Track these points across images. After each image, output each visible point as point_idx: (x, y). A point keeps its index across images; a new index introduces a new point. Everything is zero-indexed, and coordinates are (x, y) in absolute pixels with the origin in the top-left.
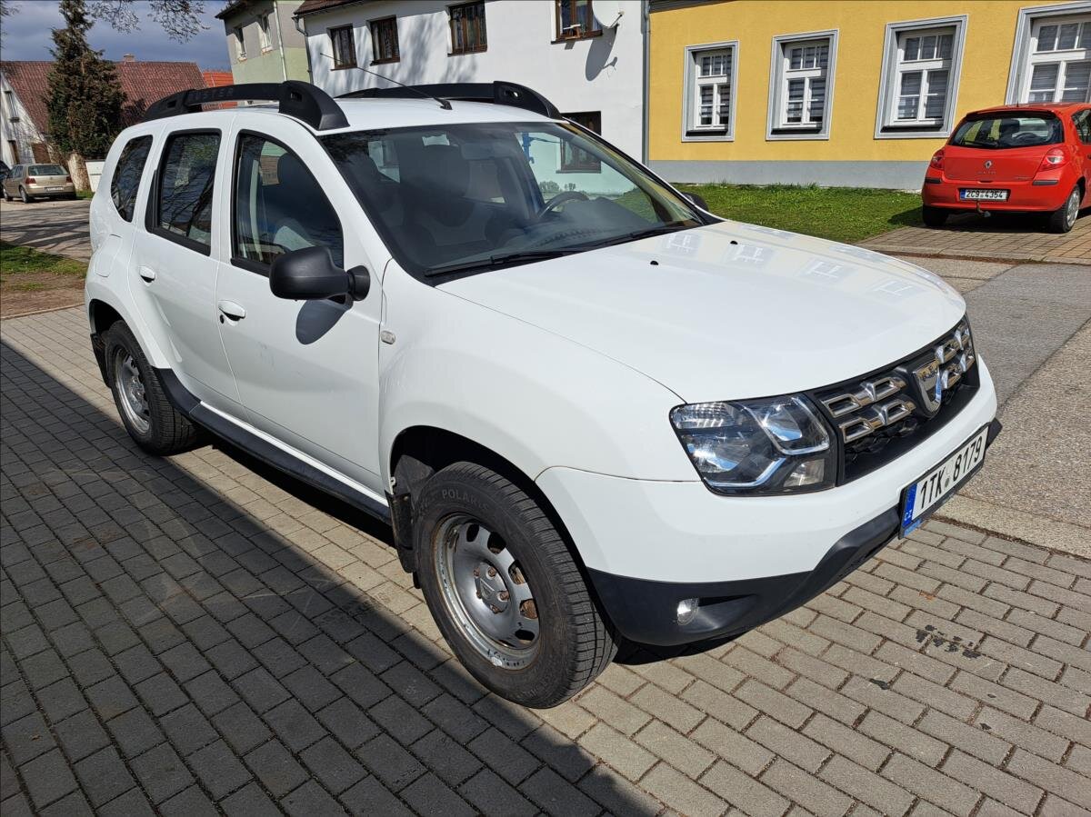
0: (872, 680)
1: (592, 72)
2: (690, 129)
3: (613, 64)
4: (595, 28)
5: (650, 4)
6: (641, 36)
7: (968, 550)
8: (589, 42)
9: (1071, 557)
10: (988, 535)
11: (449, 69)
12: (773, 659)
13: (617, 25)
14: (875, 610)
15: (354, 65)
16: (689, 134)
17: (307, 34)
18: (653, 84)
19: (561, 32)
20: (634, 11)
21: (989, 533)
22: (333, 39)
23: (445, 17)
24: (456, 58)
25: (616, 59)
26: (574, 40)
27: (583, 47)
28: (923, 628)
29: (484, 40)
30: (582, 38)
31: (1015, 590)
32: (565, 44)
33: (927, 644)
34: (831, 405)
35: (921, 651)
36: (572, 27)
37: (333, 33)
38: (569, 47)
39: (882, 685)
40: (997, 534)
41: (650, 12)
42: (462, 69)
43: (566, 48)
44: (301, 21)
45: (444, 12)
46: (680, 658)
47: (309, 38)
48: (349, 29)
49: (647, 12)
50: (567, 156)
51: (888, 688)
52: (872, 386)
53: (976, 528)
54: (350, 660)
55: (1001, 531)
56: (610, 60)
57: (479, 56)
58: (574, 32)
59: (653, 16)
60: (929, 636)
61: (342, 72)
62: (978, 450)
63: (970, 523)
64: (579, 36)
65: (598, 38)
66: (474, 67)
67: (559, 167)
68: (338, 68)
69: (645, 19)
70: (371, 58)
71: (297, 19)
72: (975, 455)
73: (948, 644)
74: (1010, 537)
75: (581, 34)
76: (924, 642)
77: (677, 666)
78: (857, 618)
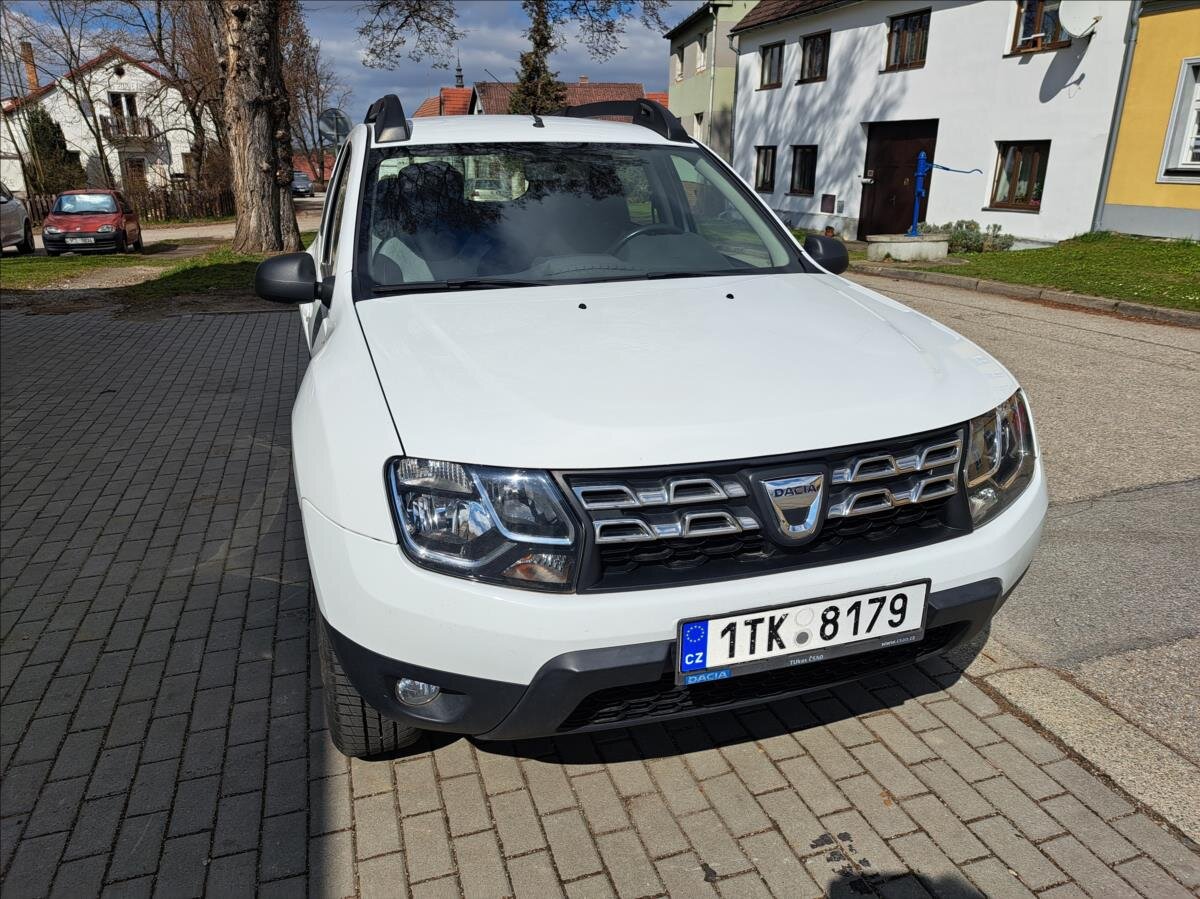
0: (705, 867)
1: (1047, 94)
2: (1171, 167)
3: (1078, 82)
4: (1063, 38)
5: (1143, 5)
6: (1124, 46)
7: (1017, 766)
8: (1052, 55)
9: (1165, 827)
10: (1069, 756)
11: (876, 91)
12: (626, 800)
13: (1092, 33)
14: (801, 792)
15: (779, 85)
16: (1169, 172)
17: (739, 52)
18: (1129, 106)
19: (1019, 43)
20: (1119, 13)
21: (1072, 754)
22: (764, 57)
23: (884, 29)
24: (887, 76)
25: (1083, 76)
26: (1032, 53)
27: (1043, 61)
28: (835, 834)
29: (923, 55)
30: (1044, 51)
31: (1022, 835)
32: (1019, 58)
33: (818, 853)
34: (585, 494)
35: (802, 860)
36: (1033, 36)
37: (765, 50)
38: (1024, 61)
39: (710, 875)
40: (1081, 760)
41: (1141, 16)
42: (890, 92)
43: (1021, 63)
44: (736, 38)
45: (884, 25)
46: (534, 761)
47: (742, 58)
48: (781, 45)
49: (1136, 15)
50: (1000, 192)
51: (713, 882)
52: (672, 485)
53: (1059, 742)
54: (268, 656)
55: (1091, 757)
56: (1076, 76)
57: (912, 74)
58: (1035, 43)
59: (1144, 22)
60: (833, 846)
61: (764, 93)
62: (903, 611)
63: (1057, 733)
64: (1039, 48)
65: (1066, 50)
66: (903, 90)
67: (987, 204)
68: (763, 87)
69: (1132, 24)
70: (798, 77)
71: (732, 37)
72: (886, 614)
73: (845, 863)
74: (1098, 770)
75: (1043, 45)
76: (818, 849)
77: (521, 768)
78: (770, 792)
